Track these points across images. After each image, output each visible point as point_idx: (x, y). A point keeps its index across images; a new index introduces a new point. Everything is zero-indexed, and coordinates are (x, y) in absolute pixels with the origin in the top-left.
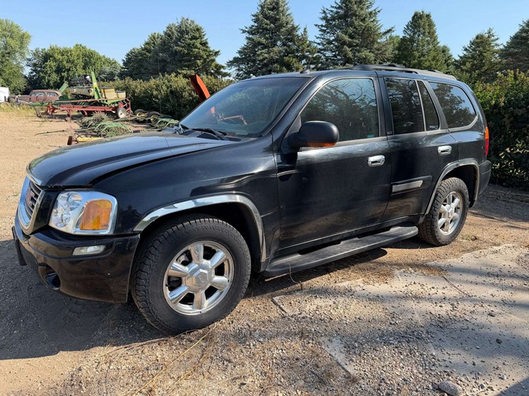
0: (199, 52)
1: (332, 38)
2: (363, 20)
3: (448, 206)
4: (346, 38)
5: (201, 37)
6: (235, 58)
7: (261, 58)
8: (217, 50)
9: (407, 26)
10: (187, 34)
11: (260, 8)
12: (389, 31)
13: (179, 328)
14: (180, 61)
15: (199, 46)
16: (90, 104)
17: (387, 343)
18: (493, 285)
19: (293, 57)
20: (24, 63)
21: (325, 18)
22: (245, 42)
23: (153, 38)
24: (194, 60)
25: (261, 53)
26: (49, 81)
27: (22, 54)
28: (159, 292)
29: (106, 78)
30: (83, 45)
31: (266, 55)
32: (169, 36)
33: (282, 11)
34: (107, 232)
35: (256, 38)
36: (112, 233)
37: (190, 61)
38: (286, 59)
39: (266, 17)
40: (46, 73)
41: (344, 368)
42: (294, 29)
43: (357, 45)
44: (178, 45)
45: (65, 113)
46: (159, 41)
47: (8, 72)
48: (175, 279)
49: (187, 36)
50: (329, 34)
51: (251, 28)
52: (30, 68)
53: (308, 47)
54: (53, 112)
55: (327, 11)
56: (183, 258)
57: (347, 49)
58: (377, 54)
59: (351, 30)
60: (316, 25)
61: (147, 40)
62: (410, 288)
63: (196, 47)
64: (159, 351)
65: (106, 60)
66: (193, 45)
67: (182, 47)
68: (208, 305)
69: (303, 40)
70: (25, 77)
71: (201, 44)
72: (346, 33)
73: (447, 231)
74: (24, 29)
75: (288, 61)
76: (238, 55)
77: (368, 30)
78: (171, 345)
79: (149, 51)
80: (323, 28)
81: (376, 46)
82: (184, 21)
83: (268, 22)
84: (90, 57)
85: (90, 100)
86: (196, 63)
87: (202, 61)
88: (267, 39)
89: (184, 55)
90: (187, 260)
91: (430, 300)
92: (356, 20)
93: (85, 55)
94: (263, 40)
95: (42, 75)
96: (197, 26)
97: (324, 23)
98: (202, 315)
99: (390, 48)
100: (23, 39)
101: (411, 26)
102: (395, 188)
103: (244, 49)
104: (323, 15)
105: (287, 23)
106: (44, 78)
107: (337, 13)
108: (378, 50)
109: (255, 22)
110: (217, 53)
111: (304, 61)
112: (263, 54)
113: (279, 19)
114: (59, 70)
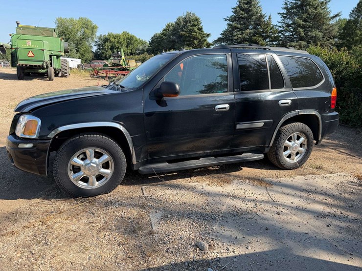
0: (196, 35)
1: (290, 22)
2: (316, 8)
3: (293, 142)
4: (301, 22)
5: (198, 25)
6: (219, 38)
7: (236, 38)
8: (208, 33)
9: (353, 11)
10: (190, 23)
11: (238, 3)
12: (336, 16)
13: (77, 194)
14: (184, 41)
15: (196, 30)
16: (120, 69)
17: (189, 218)
18: (300, 197)
19: (259, 37)
20: (93, 44)
21: (286, 8)
22: (226, 27)
23: (168, 26)
24: (193, 40)
25: (237, 34)
26: (106, 55)
27: (92, 38)
28: (65, 172)
29: (139, 53)
30: (128, 32)
31: (240, 36)
32: (178, 24)
33: (254, 5)
34: (34, 137)
35: (234, 24)
36: (37, 138)
37: (190, 41)
38: (254, 38)
39: (242, 9)
40: (105, 50)
41: (152, 227)
42: (261, 16)
43: (309, 27)
44: (183, 31)
45: (105, 75)
46: (171, 28)
47: (83, 49)
48: (77, 167)
49: (189, 24)
50: (288, 20)
51: (231, 17)
52: (96, 47)
53: (271, 29)
54: (97, 74)
55: (288, 3)
56: (82, 156)
57: (301, 30)
58: (325, 33)
59: (305, 16)
60: (279, 13)
61: (164, 28)
62: (236, 191)
63: (195, 32)
64: (63, 205)
65: (140, 41)
66: (193, 30)
67: (185, 32)
68: (97, 184)
69: (268, 24)
70: (94, 53)
71: (198, 29)
72: (300, 18)
73: (293, 160)
74: (94, 23)
75: (255, 39)
76: (221, 36)
77: (319, 16)
78: (71, 203)
79: (165, 35)
80: (284, 15)
81: (325, 27)
82: (188, 14)
83: (243, 12)
84: (131, 40)
85: (120, 67)
86: (194, 42)
87: (198, 41)
88: (242, 24)
89: (186, 37)
90: (84, 157)
91: (243, 199)
92: (310, 8)
93: (128, 38)
94: (239, 26)
95: (102, 51)
96: (196, 17)
97: (285, 11)
98: (92, 189)
99: (336, 29)
100: (94, 29)
101: (356, 11)
102: (238, 127)
103: (225, 32)
104: (285, 6)
105: (257, 13)
106: (103, 53)
107: (295, 3)
108: (327, 30)
109: (234, 13)
110: (208, 35)
111: (268, 40)
112: (238, 35)
113: (251, 10)
114: (112, 48)
